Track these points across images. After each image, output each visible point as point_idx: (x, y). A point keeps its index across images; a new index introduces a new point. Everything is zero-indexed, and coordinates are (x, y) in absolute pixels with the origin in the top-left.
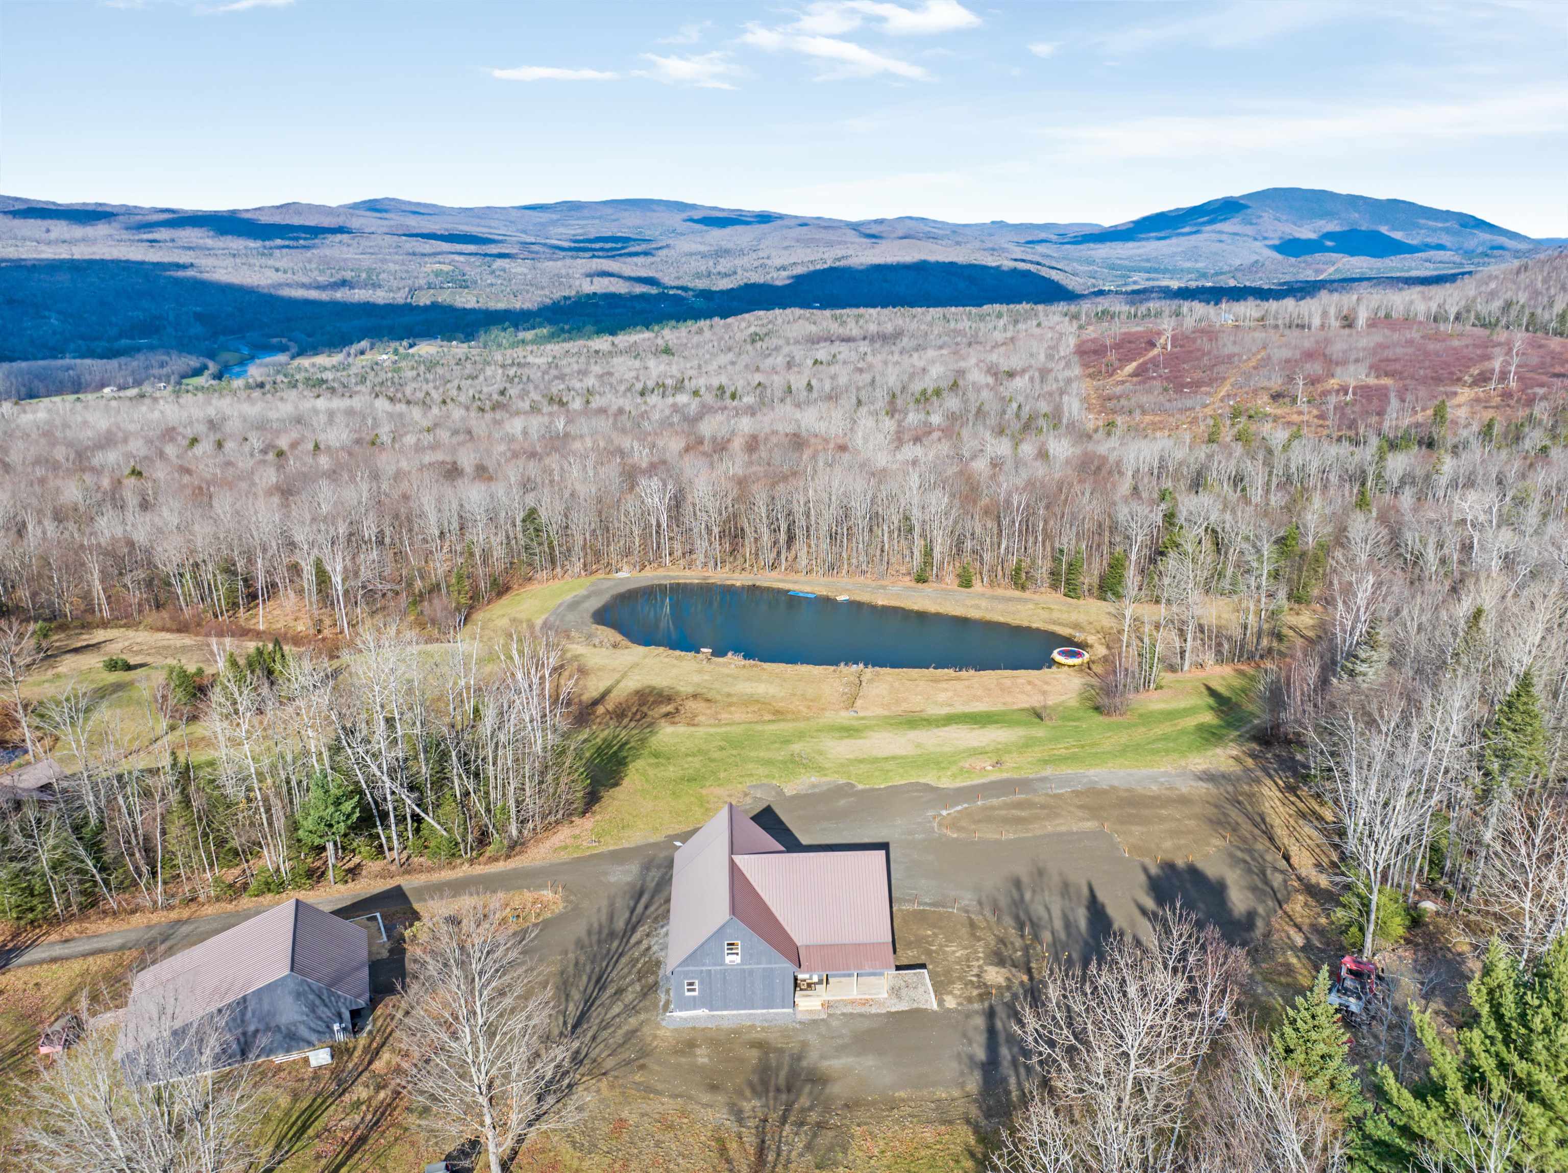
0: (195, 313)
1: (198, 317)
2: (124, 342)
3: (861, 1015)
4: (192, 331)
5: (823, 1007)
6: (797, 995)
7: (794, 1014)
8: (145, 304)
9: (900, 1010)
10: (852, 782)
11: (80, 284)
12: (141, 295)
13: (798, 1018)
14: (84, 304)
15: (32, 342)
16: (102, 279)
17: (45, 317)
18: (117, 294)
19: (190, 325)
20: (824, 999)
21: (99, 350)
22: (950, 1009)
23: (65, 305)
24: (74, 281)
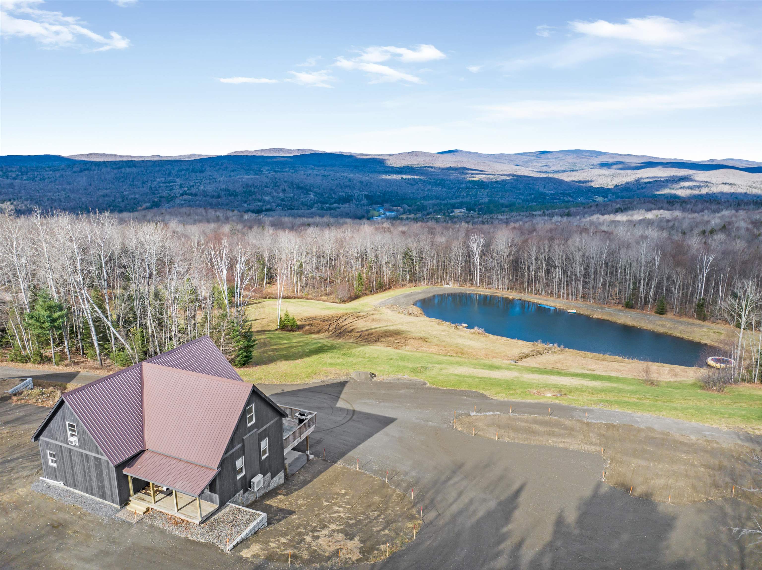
0: (365, 195)
1: (367, 197)
2: (335, 205)
3: (163, 532)
4: (362, 202)
5: (144, 513)
6: (136, 496)
7: (118, 511)
8: (347, 190)
9: (198, 540)
10: (427, 382)
11: (324, 182)
12: (346, 187)
13: (117, 515)
14: (324, 189)
15: (302, 204)
16: (333, 180)
17: (309, 194)
18: (337, 186)
19: (362, 200)
20: (151, 507)
21: (325, 208)
22: (242, 557)
23: (317, 189)
24: (322, 180)
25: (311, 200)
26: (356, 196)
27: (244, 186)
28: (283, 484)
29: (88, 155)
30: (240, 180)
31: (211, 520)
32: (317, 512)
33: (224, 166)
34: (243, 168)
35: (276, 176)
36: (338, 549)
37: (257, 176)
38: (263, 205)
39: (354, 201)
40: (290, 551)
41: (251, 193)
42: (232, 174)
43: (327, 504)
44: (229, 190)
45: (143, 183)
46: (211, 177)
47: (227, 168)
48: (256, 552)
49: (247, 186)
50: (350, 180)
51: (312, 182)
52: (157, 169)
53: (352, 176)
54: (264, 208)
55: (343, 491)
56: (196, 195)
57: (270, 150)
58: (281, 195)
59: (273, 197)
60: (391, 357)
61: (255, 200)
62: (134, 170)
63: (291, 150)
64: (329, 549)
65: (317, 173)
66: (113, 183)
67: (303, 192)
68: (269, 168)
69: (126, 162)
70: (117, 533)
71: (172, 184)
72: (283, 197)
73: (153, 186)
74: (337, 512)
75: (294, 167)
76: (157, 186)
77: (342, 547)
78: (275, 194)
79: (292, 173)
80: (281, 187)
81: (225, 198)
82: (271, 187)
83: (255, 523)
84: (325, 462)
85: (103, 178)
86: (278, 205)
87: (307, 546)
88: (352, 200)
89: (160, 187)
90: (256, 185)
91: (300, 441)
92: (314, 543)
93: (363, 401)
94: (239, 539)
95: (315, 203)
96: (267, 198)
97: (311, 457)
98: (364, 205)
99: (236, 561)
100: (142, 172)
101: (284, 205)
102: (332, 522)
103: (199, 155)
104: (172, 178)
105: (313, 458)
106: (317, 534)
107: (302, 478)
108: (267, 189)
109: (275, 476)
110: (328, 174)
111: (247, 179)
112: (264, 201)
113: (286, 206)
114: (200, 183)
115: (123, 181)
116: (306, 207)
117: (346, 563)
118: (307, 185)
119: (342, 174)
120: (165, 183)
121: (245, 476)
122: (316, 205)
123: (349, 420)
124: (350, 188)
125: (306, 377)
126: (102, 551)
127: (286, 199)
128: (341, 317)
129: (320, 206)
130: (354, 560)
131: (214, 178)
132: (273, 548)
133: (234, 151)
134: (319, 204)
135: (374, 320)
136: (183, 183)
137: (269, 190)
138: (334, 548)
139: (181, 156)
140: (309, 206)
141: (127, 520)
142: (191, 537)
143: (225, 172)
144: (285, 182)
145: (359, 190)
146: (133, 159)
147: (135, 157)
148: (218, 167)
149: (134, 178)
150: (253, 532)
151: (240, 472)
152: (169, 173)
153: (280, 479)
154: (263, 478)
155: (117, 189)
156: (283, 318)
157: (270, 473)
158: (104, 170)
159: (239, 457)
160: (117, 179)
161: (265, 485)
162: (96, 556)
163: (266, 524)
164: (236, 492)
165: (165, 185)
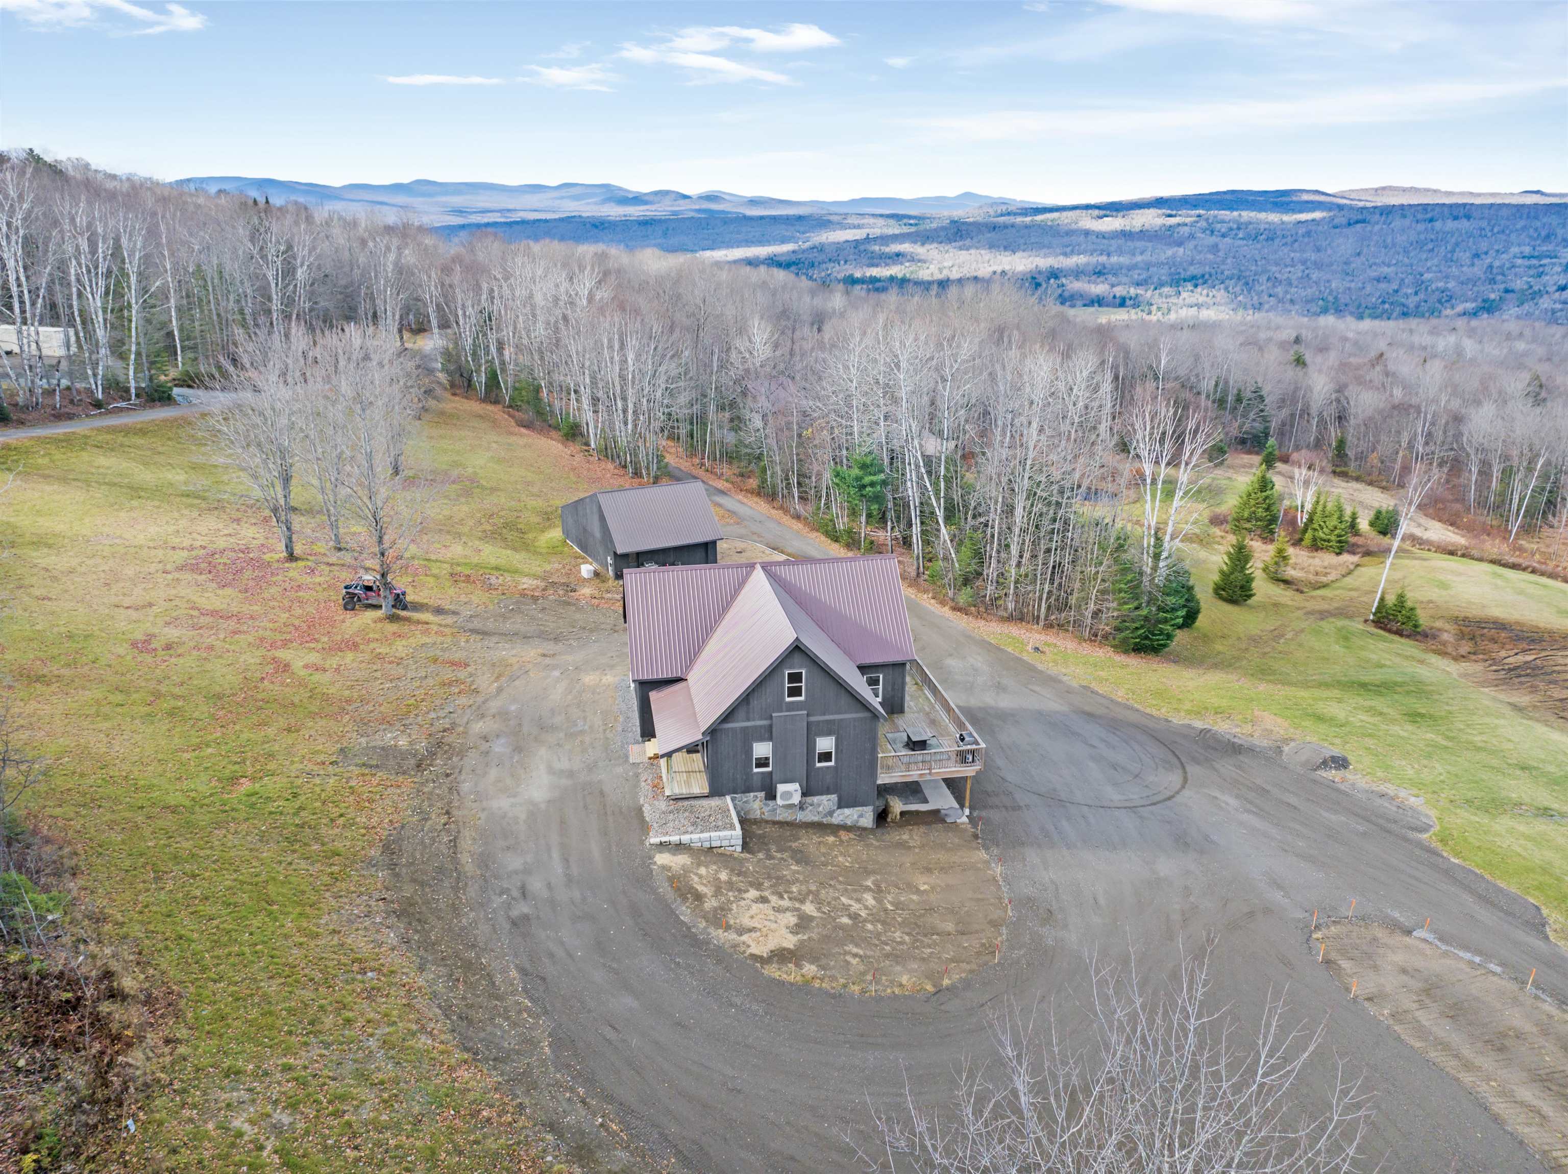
3: (636, 786)
5: (650, 758)
7: (637, 743)
9: (646, 815)
13: (628, 747)
22: (652, 859)
28: (866, 829)
29: (1376, 190)
31: (685, 803)
32: (833, 882)
36: (754, 928)
43: (870, 884)
45: (1477, 255)
48: (672, 864)
52: (1520, 224)
62: (1464, 224)
64: (746, 921)
66: (1406, 252)
70: (608, 762)
71: (1545, 261)
73: (1497, 263)
74: (860, 899)
76: (1507, 265)
77: (764, 929)
83: (714, 834)
85: (1389, 240)
89: (1512, 267)
91: (927, 777)
92: (745, 903)
94: (674, 839)
99: (640, 858)
100: (1482, 229)
104: (1550, 247)
106: (773, 898)
107: (905, 837)
109: (848, 807)
115: (1432, 250)
120: (1530, 257)
121: (771, 773)
126: (571, 771)
130: (748, 952)
132: (697, 874)
138: (756, 923)
141: (630, 756)
142: (645, 808)
149: (1457, 244)
150: (707, 845)
151: (762, 763)
152: (1548, 237)
153: (861, 816)
154: (804, 794)
155: (1412, 265)
156: (1391, 600)
157: (834, 797)
158: (1397, 223)
159: (761, 739)
160: (1420, 244)
161: (821, 809)
162: (562, 771)
163: (739, 849)
164: (748, 790)
165: (1527, 262)
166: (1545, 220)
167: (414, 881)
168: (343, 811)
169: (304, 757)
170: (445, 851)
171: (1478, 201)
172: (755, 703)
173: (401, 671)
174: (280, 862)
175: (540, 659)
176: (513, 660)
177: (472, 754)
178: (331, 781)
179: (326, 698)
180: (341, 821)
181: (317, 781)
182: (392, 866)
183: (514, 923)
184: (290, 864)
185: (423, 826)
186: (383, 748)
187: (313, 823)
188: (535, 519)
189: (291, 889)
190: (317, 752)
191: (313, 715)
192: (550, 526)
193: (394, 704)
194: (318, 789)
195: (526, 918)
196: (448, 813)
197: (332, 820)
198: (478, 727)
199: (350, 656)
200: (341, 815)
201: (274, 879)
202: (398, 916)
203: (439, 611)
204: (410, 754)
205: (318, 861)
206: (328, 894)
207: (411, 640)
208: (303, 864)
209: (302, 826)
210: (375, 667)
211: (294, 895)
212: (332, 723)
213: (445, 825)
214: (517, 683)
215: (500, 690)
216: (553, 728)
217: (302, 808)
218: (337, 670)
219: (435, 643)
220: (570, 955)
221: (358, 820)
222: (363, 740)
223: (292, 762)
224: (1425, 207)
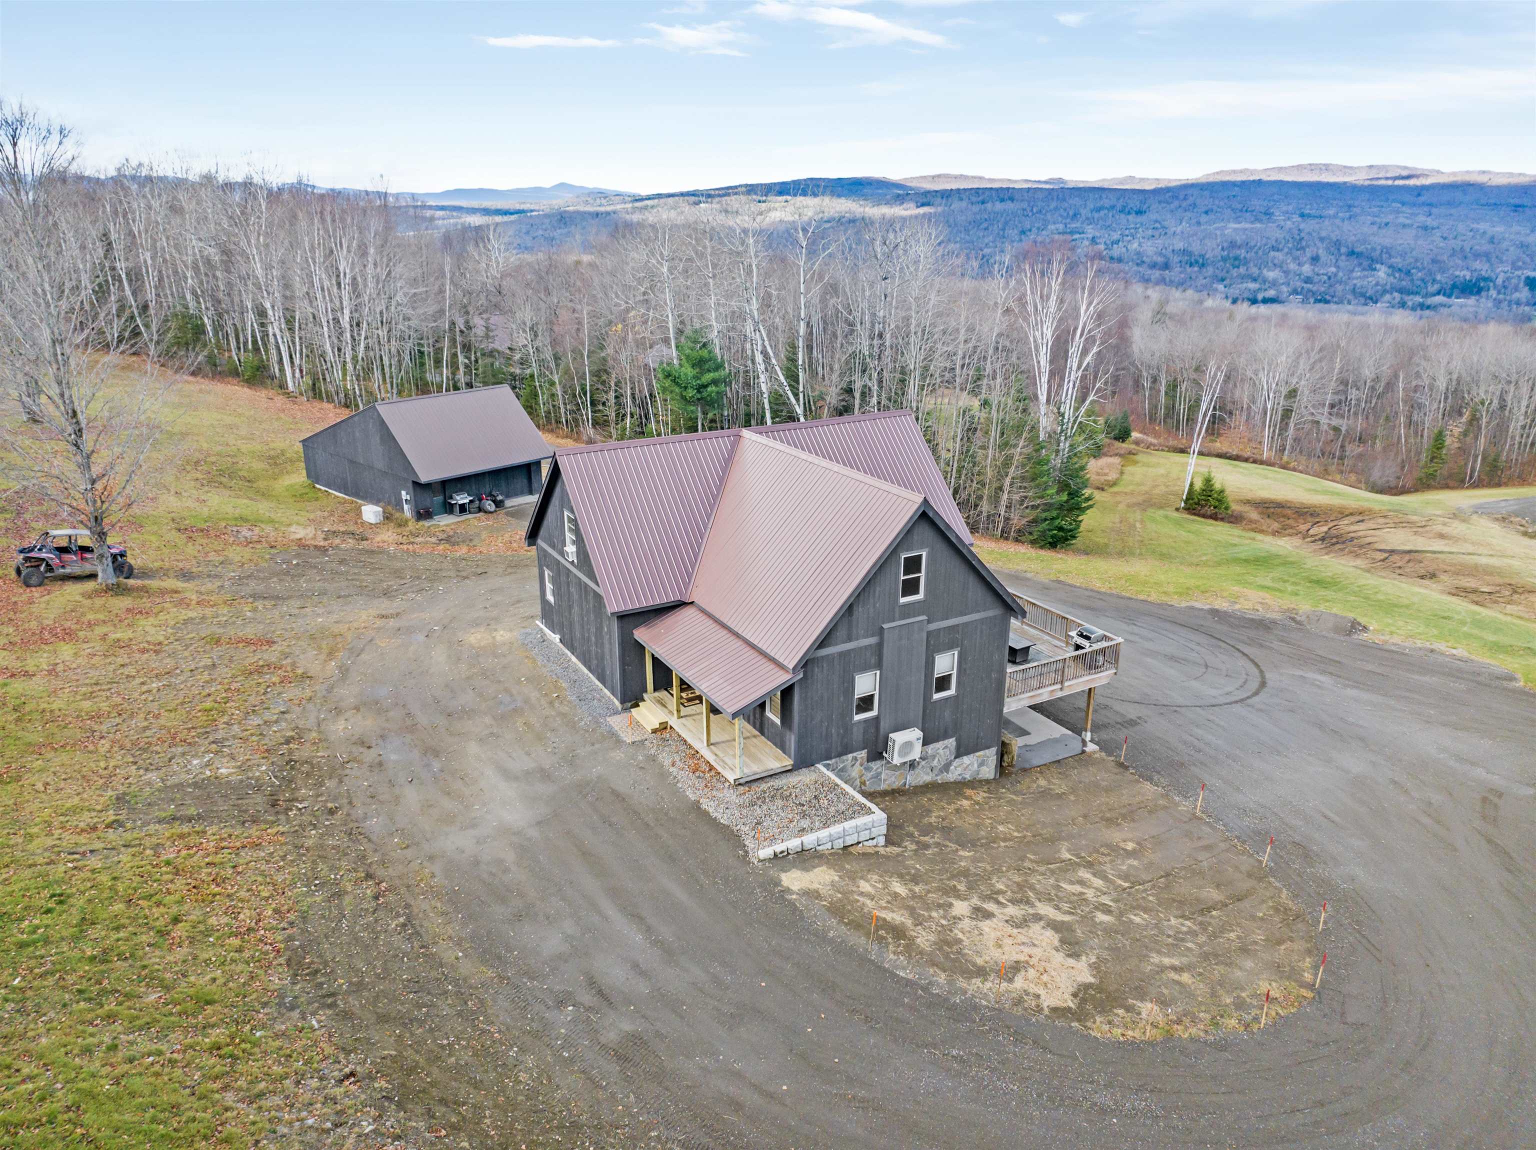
0: (1528, 278)
2: (1440, 299)
3: (663, 775)
4: (1517, 295)
5: (654, 731)
6: (657, 694)
7: (616, 713)
8: (1477, 265)
9: (714, 815)
10: (1519, 676)
11: (1420, 242)
12: (1477, 256)
13: (608, 719)
14: (1416, 260)
15: (1354, 291)
16: (1445, 239)
17: (1375, 269)
18: (1453, 253)
19: (1516, 289)
20: (670, 723)
21: (1410, 304)
22: (778, 883)
23: (1399, 260)
24: (1417, 237)
25: (1377, 284)
26: (1499, 281)
27: (1225, 245)
28: (988, 782)
29: (933, 177)
30: (1218, 232)
31: (764, 786)
32: (1027, 864)
33: (1191, 200)
34: (1230, 207)
35: (1302, 226)
36: (1017, 962)
37: (1258, 225)
38: (1260, 289)
39: (1493, 293)
40: (896, 917)
41: (1237, 261)
42: (1204, 218)
43: (1070, 857)
44: (1190, 254)
45: (1023, 232)
46: (1157, 225)
47: (1194, 205)
48: (815, 886)
49: (1233, 245)
50: (1492, 240)
51: (1387, 242)
52: (1053, 205)
53: (1499, 229)
54: (1260, 297)
55: (1130, 846)
56: (1120, 260)
57: (1300, 167)
58: (1307, 269)
59: (1286, 273)
60: (1446, 614)
61: (1243, 278)
62: (1009, 206)
63: (1351, 168)
64: (996, 954)
65: (1408, 222)
66: (967, 231)
67: (1360, 264)
68: (1290, 208)
69: (997, 190)
70: (589, 748)
71: (1076, 236)
72: (1310, 274)
73: (1040, 239)
74: (1082, 882)
75: (1350, 206)
76: (1048, 240)
77: (1033, 961)
78: (1293, 266)
79: (1343, 220)
80: (1309, 253)
81: (1178, 269)
82: (1286, 250)
83: (849, 825)
84: (1122, 770)
85: (951, 220)
86: (1295, 292)
87: (944, 922)
88: (1488, 290)
89: (1052, 241)
90: (1252, 244)
91: (1059, 694)
92: (966, 924)
93: (1299, 673)
94: (794, 844)
95: (1385, 292)
96: (1271, 275)
97: (1091, 747)
98: (1518, 303)
99: (760, 886)
100: (1024, 210)
101: (1309, 291)
102: (1050, 900)
103: (1142, 180)
104: (1078, 225)
105: (1095, 752)
106: (990, 906)
107: (1042, 782)
108: (1276, 254)
109: (967, 753)
110: (1435, 224)
111: (1235, 230)
112: (1265, 281)
113: (1314, 294)
114: (1132, 236)
115: (986, 229)
116: (1362, 300)
117: (1019, 1002)
118: (1374, 249)
119: (1475, 226)
120: (1064, 233)
121: (877, 719)
122: (1387, 297)
123: (1236, 702)
124: (1488, 261)
125: (1176, 593)
126: (542, 770)
127: (1316, 279)
128: (1351, 514)
129: (1398, 300)
130: (1045, 1005)
131: (1164, 227)
132: (862, 894)
133: (1218, 170)
134: (1396, 294)
135: (1442, 536)
136: (1098, 234)
137: (1279, 256)
138: (1011, 954)
139: (1104, 180)
140: (1371, 298)
141: (620, 732)
142: (706, 805)
143: (1188, 214)
144: (1322, 239)
145: (1513, 263)
146: (1011, 186)
147: (1016, 181)
148: (1176, 203)
149: (1006, 223)
150: (839, 844)
151: (866, 703)
152: (1075, 215)
153: (981, 764)
154: (925, 743)
155: (973, 242)
156: (1199, 485)
157: (951, 742)
158: (956, 205)
159: (865, 668)
160: (976, 223)
161: (935, 763)
162: (527, 773)
163: (882, 841)
164: (846, 750)
165: (1061, 237)
166: (1071, 202)
167: (383, 1019)
168: (175, 910)
169: (49, 824)
170: (406, 947)
171: (1017, 186)
172: (860, 612)
173: (169, 663)
174: (87, 1051)
175: (379, 623)
176: (342, 628)
177: (353, 770)
178: (124, 858)
179: (50, 718)
180: (180, 931)
181: (94, 862)
182: (328, 999)
183: (622, 1058)
184: (113, 1048)
185: (340, 908)
186: (195, 785)
187: (123, 947)
188: (258, 466)
189: (143, 1109)
190: (74, 811)
191: (38, 749)
192: (281, 473)
193: (182, 711)
194: (104, 878)
195: (636, 1039)
196: (369, 876)
197: (161, 933)
198: (339, 728)
199: (66, 651)
200: (176, 920)
201: (91, 1095)
202: (400, 1106)
203: (186, 575)
204: (249, 786)
205: (171, 1028)
206: (229, 1098)
207: (162, 616)
208: (144, 1044)
209: (103, 958)
210: (120, 661)
211: (154, 1120)
212: (79, 756)
213: (376, 898)
214: (364, 656)
215: (344, 671)
216: (467, 713)
217: (86, 922)
218: (52, 672)
219: (204, 618)
220: (771, 1096)
221: (213, 921)
222: (152, 776)
223: (30, 837)
224: (977, 191)
